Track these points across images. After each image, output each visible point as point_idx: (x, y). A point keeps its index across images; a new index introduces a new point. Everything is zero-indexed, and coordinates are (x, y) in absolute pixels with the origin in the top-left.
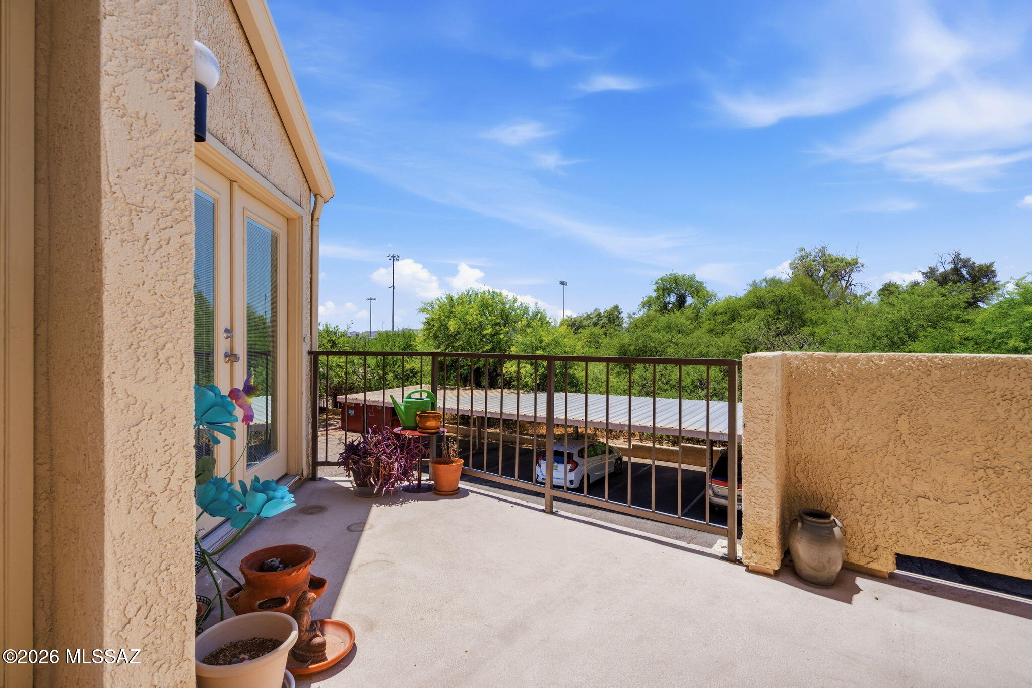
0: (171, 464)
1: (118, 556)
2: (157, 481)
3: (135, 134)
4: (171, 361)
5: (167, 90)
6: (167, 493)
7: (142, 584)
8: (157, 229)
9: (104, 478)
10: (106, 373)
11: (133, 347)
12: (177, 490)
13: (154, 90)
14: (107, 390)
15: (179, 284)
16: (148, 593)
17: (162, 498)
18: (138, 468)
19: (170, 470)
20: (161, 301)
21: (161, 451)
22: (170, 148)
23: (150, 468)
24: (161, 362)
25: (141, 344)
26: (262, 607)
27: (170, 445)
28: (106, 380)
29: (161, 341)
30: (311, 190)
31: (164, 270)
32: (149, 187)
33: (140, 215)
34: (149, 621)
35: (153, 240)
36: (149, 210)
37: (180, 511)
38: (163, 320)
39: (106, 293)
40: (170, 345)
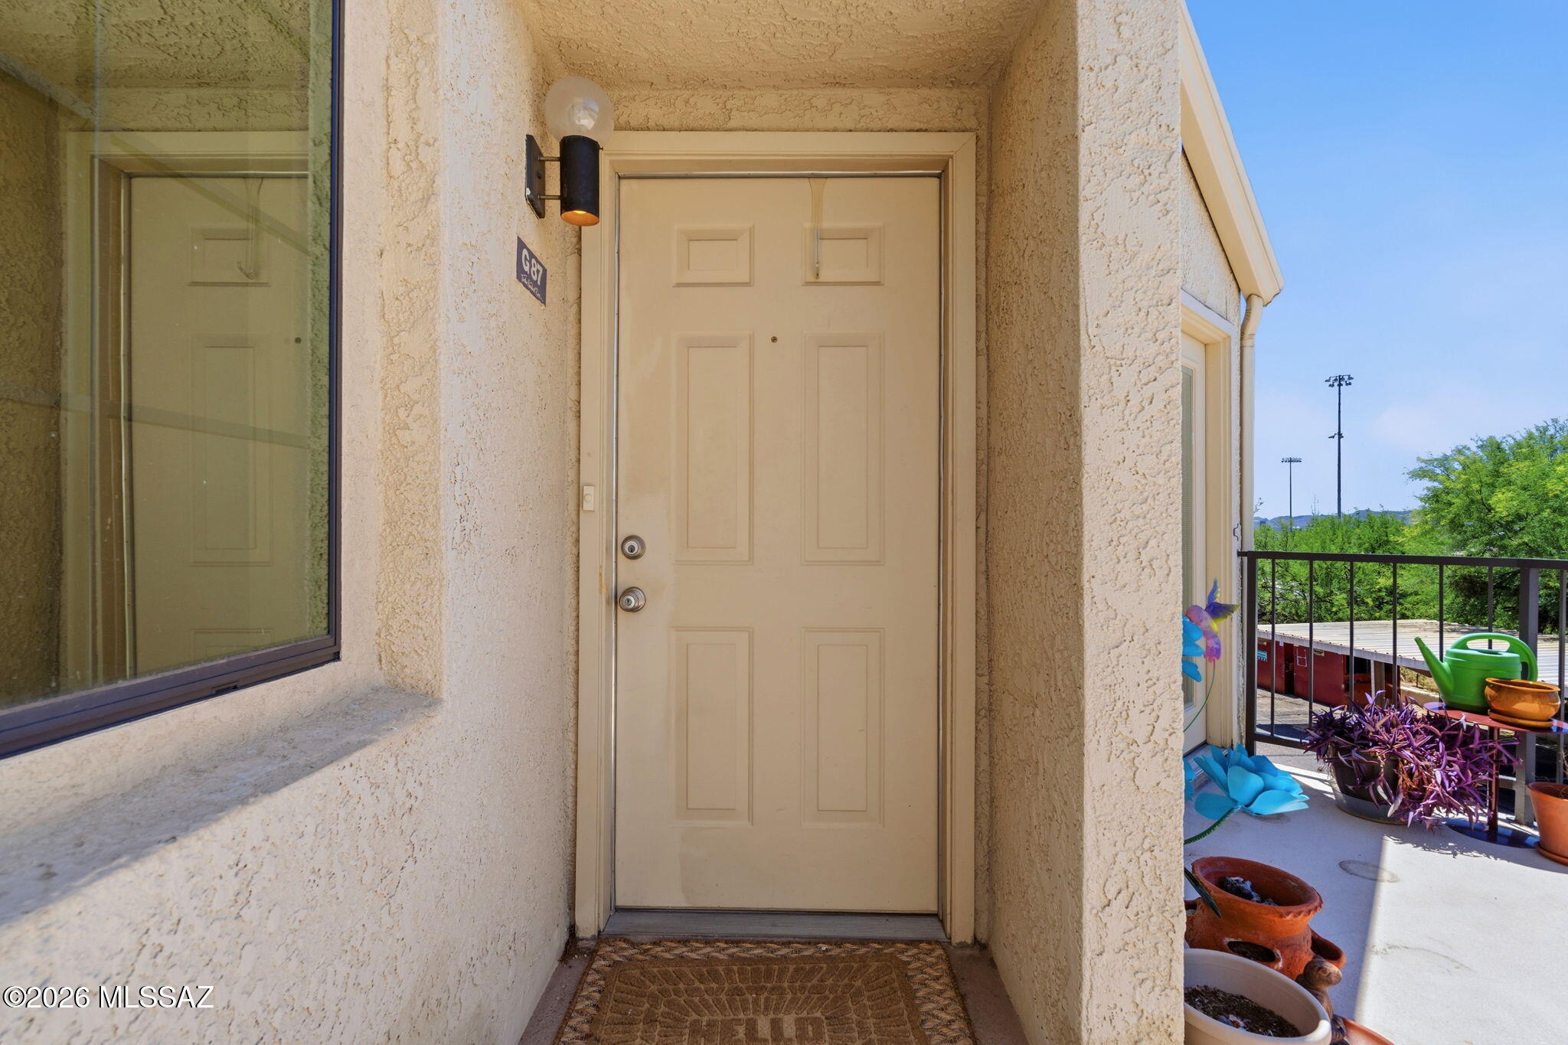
0: (1155, 705)
1: (1098, 814)
2: (1139, 725)
3: (1114, 266)
4: (1155, 564)
5: (1149, 195)
6: (1151, 745)
7: (1122, 858)
8: (1139, 385)
9: (1084, 709)
10: (1086, 577)
11: (1114, 543)
12: (1162, 743)
13: (1135, 199)
14: (1087, 599)
15: (1164, 457)
16: (1129, 874)
17: (1146, 751)
18: (1119, 704)
19: (1154, 715)
20: (1144, 481)
21: (1144, 685)
22: (1153, 272)
23: (1131, 705)
24: (1143, 565)
25: (1122, 540)
26: (1233, 948)
27: (1154, 680)
28: (1086, 586)
29: (1143, 537)
30: (1239, 290)
31: (1147, 439)
32: (1129, 331)
33: (1120, 369)
34: (1131, 912)
35: (1135, 400)
36: (1129, 362)
37: (1165, 775)
38: (1145, 507)
39: (1086, 476)
40: (1153, 543)
